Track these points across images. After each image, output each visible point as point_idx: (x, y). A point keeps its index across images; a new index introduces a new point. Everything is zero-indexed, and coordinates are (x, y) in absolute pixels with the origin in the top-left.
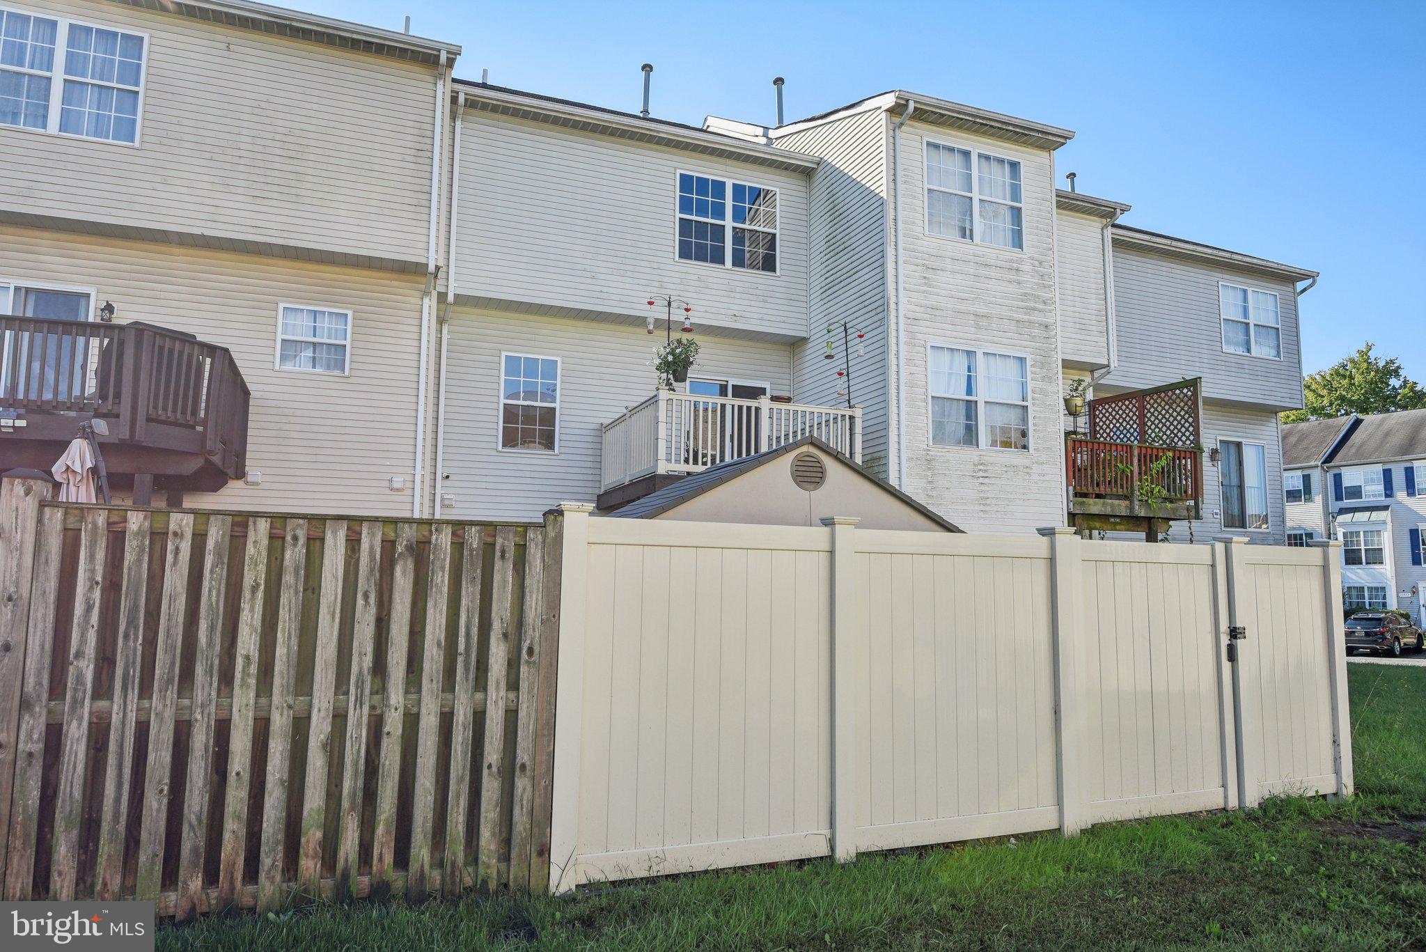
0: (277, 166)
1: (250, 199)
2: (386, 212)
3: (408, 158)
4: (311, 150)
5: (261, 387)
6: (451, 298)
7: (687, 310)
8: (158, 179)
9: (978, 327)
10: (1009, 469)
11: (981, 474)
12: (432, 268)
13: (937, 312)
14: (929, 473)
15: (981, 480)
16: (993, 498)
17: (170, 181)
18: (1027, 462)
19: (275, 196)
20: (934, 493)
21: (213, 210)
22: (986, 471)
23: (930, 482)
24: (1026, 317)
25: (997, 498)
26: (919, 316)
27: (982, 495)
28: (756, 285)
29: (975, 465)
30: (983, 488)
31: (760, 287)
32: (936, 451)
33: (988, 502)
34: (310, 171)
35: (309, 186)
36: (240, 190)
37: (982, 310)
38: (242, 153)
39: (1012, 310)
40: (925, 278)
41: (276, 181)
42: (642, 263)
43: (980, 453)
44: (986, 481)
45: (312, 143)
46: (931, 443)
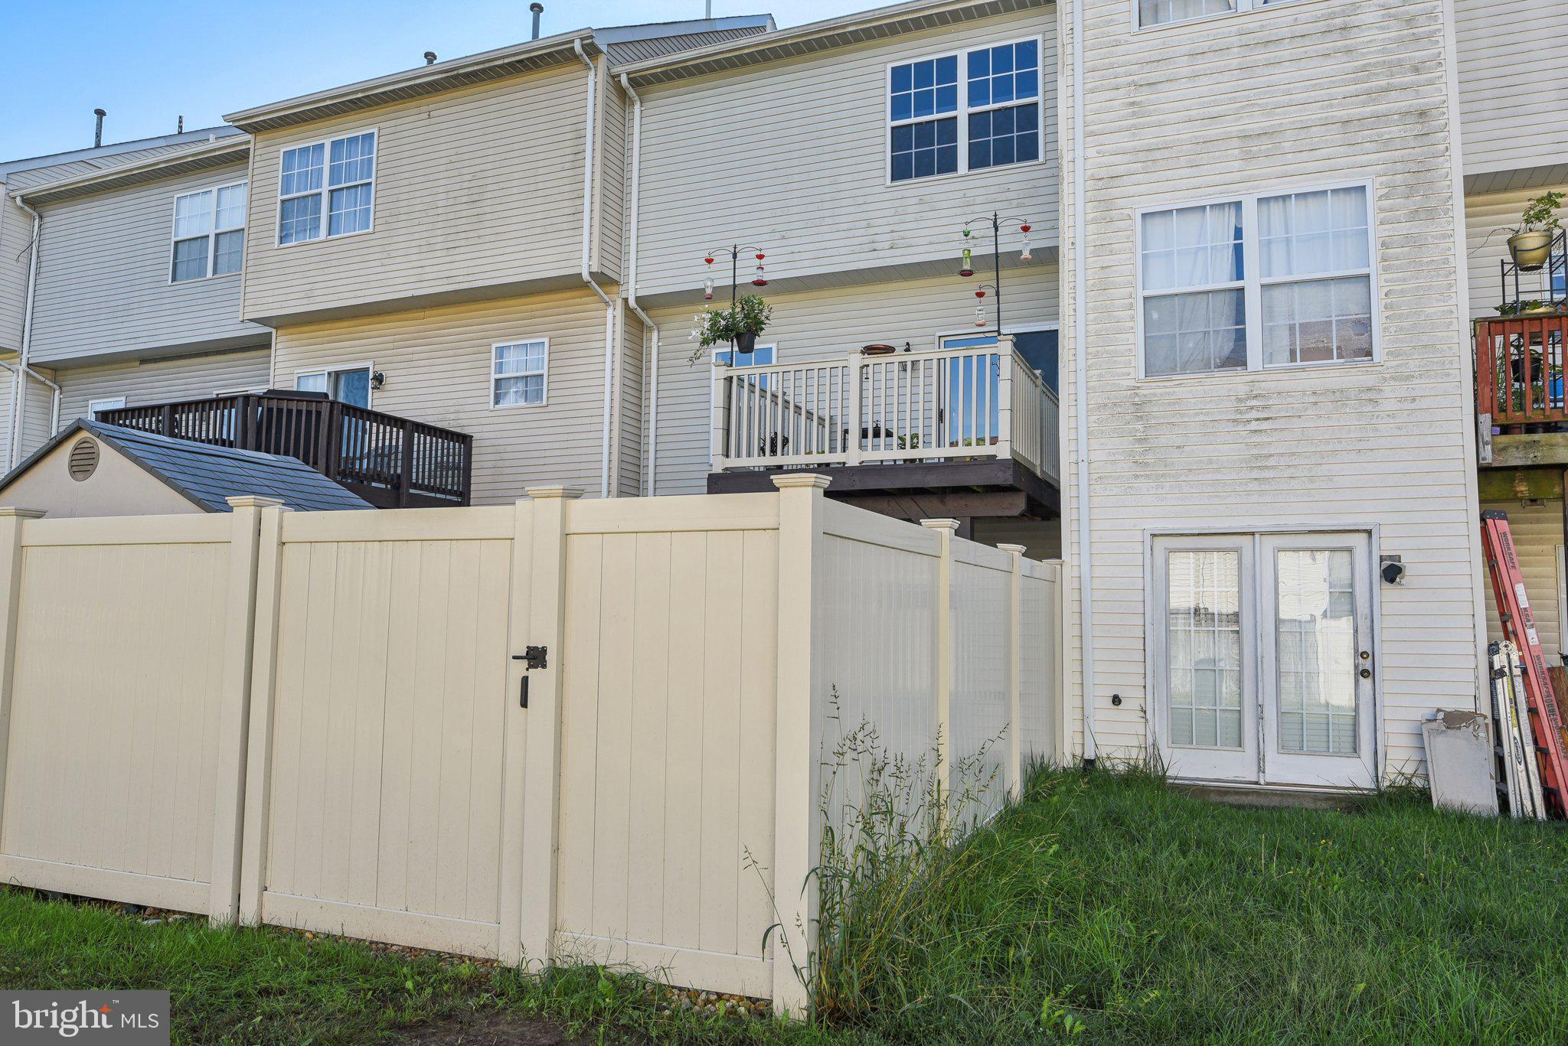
0: (464, 213)
1: (445, 253)
2: (549, 229)
3: (567, 166)
4: (490, 187)
5: (480, 428)
6: (632, 303)
7: (760, 257)
8: (385, 255)
9: (1248, 157)
10: (1321, 398)
11: (1254, 414)
12: (586, 277)
13: (1158, 155)
14: (1139, 426)
15: (1254, 425)
16: (1282, 455)
17: (393, 254)
18: (1369, 380)
19: (463, 243)
20: (1150, 458)
21: (420, 271)
22: (1265, 407)
23: (1140, 441)
24: (1368, 110)
25: (1293, 454)
26: (1121, 169)
27: (1255, 451)
28: (1007, 186)
29: (1240, 400)
30: (1257, 438)
31: (1013, 187)
32: (1156, 389)
33: (1271, 462)
34: (488, 210)
35: (488, 224)
36: (439, 246)
37: (1256, 123)
38: (440, 211)
39: (1331, 106)
40: (1133, 104)
41: (464, 228)
42: (844, 202)
43: (1250, 378)
44: (1265, 425)
45: (490, 181)
46: (1142, 375)
